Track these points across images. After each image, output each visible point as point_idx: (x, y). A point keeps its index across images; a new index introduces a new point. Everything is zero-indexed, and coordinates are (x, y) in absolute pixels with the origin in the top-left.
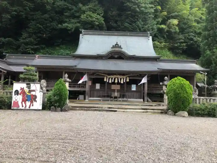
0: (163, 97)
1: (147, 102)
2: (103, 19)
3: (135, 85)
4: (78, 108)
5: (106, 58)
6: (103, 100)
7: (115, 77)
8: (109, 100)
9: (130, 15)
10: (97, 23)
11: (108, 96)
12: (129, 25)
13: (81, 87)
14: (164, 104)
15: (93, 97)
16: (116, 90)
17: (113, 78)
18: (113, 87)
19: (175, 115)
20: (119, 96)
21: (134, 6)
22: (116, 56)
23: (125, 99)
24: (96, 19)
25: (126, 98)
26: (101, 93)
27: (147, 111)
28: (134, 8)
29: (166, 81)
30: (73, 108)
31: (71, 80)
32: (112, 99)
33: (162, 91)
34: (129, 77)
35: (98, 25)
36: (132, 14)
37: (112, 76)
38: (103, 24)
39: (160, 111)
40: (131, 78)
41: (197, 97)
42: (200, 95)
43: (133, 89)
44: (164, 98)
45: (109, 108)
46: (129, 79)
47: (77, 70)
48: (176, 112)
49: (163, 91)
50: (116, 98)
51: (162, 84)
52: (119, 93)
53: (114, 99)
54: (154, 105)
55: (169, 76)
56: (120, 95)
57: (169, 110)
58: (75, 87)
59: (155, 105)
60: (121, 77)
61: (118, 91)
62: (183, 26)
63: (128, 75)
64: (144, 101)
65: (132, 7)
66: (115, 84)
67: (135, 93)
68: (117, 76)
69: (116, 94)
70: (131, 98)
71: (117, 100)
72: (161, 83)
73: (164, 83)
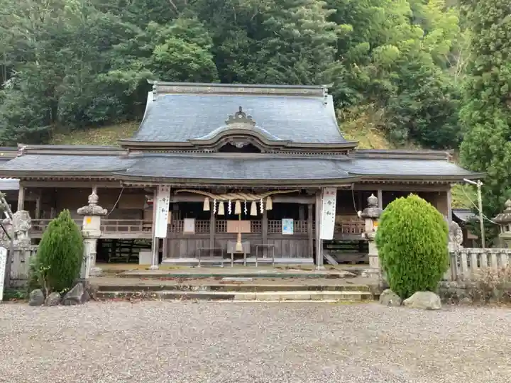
0: (367, 250)
1: (323, 267)
2: (212, 57)
3: (292, 220)
4: (117, 293)
5: (211, 151)
6: (202, 264)
7: (233, 198)
8: (220, 264)
9: (279, 47)
10: (195, 66)
11: (217, 253)
12: (277, 72)
13: (144, 228)
14: (370, 271)
15: (177, 255)
16: (240, 236)
17: (230, 203)
18: (232, 226)
19: (402, 304)
20: (247, 251)
21: (287, 26)
22: (239, 145)
23: (265, 259)
24: (193, 55)
25: (267, 257)
26: (198, 245)
27: (323, 295)
28: (288, 29)
29: (372, 205)
30: (104, 293)
31: (105, 211)
32: (228, 260)
33: (363, 235)
34: (272, 196)
35: (198, 71)
36: (282, 45)
37: (225, 197)
38: (212, 68)
39: (360, 293)
40: (277, 200)
41: (461, 248)
42: (467, 243)
43: (284, 232)
44: (370, 254)
45: (213, 288)
46: (274, 205)
47: (123, 181)
48: (406, 296)
49: (366, 235)
50: (238, 256)
51: (363, 214)
52: (247, 243)
53: (234, 259)
54: (342, 274)
55: (380, 194)
56: (252, 249)
57: (386, 291)
58: (126, 229)
59: (348, 273)
60: (249, 199)
61: (245, 237)
62: (410, 73)
63: (270, 193)
64: (315, 262)
65: (282, 26)
66: (238, 219)
67: (291, 242)
68: (238, 197)
69: (239, 246)
70: (280, 256)
71: (243, 263)
72: (359, 213)
73: (367, 212)
